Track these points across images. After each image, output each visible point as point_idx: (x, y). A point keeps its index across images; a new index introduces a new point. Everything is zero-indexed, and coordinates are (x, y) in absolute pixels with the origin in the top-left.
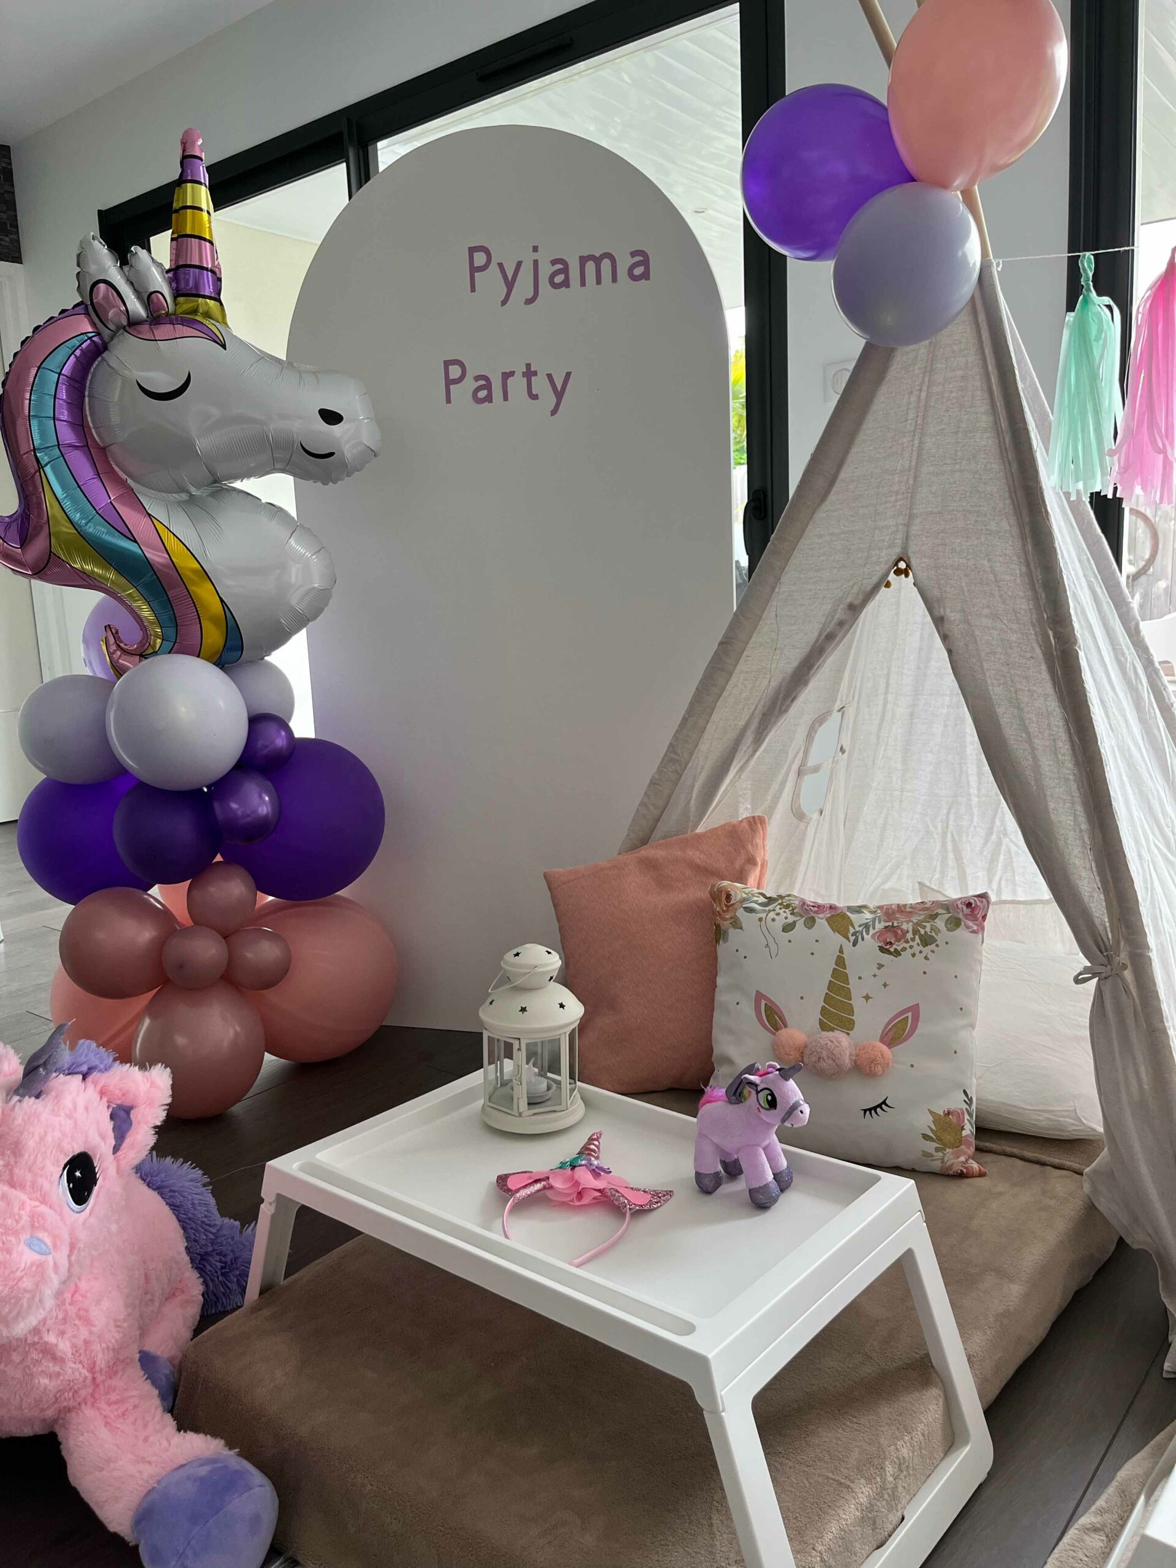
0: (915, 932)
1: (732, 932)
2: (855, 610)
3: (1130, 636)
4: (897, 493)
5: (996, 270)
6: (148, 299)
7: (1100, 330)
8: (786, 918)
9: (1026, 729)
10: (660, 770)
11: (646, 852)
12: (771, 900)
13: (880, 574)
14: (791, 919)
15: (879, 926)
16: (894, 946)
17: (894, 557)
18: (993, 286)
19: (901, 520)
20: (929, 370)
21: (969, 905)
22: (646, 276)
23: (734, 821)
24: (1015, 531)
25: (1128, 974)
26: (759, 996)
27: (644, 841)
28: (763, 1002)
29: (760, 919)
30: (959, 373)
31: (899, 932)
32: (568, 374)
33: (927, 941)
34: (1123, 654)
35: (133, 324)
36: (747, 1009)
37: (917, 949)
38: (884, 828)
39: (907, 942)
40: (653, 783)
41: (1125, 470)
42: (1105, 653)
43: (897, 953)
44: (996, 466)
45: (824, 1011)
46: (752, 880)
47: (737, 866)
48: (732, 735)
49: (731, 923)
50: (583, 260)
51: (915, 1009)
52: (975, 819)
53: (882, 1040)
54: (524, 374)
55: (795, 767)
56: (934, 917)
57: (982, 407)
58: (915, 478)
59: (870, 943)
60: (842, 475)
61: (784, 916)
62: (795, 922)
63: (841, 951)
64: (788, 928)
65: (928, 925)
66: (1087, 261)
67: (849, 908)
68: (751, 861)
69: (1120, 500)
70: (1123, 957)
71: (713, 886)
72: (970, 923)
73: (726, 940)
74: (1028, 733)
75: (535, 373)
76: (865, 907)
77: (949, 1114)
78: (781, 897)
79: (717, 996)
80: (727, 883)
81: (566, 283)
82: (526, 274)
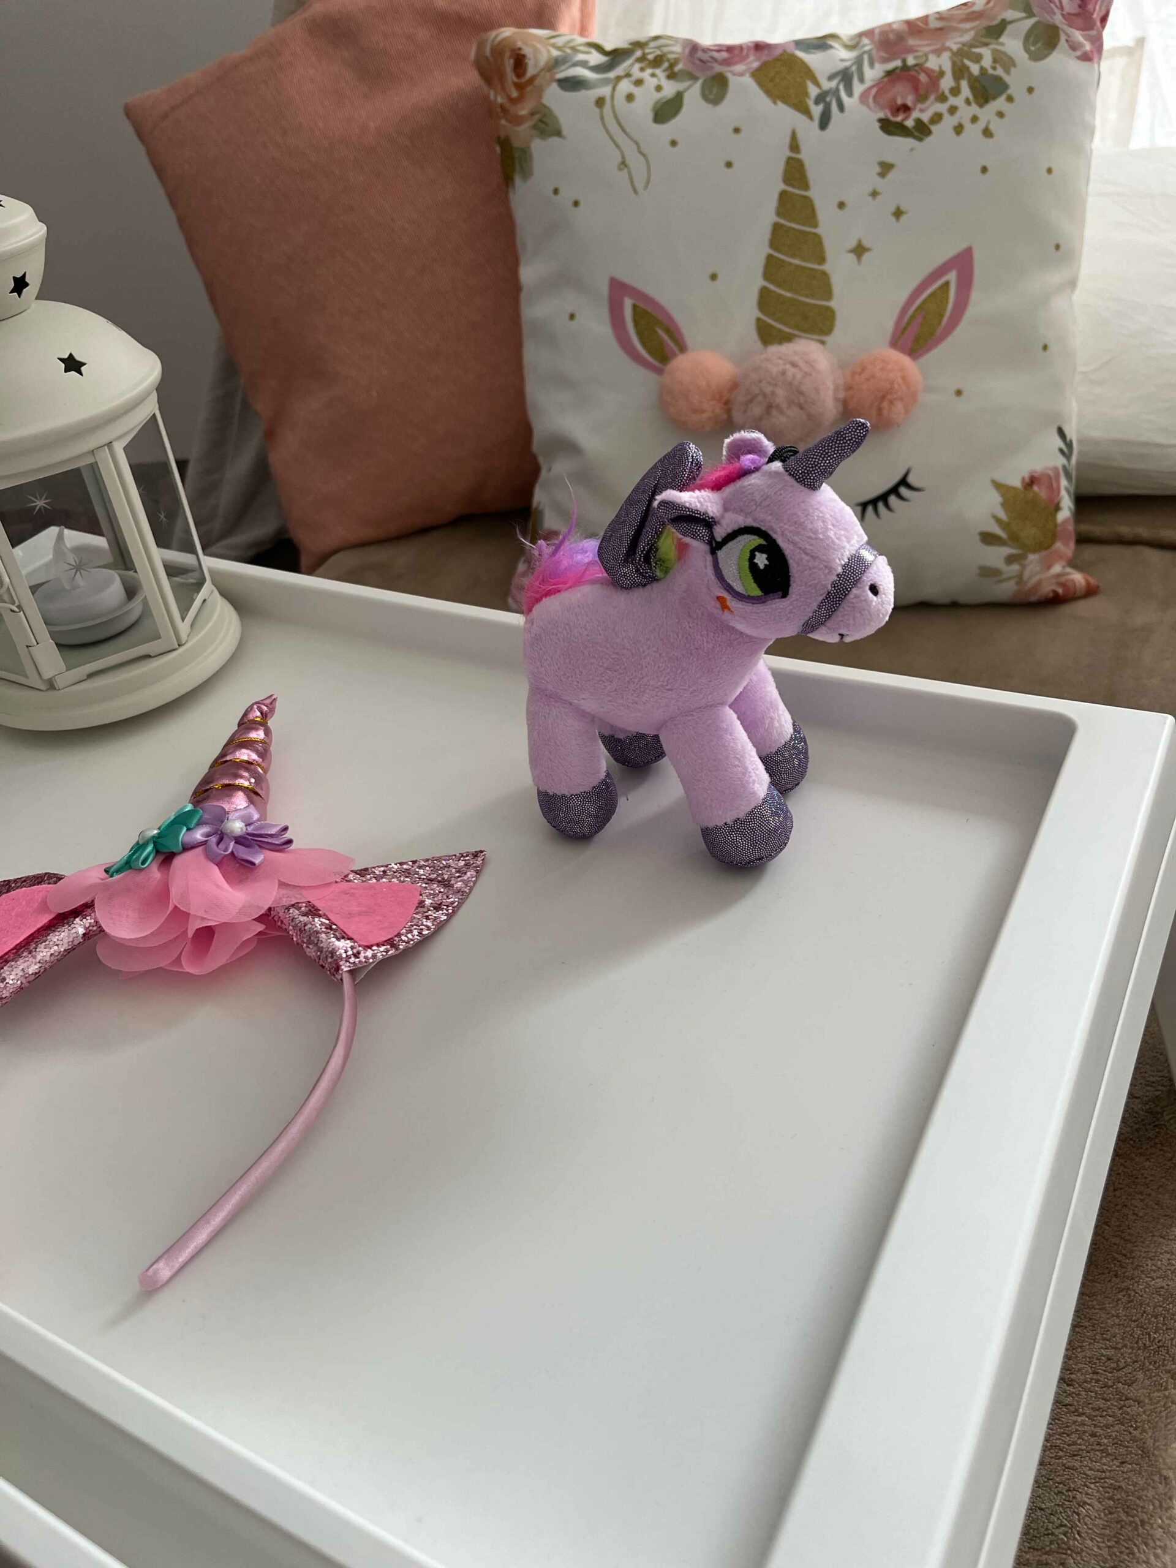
0: (960, 72)
1: (539, 148)
8: (659, 88)
12: (616, 56)
14: (670, 89)
15: (873, 73)
16: (915, 114)
26: (618, 289)
28: (628, 303)
29: (600, 102)
31: (923, 78)
33: (986, 89)
36: (595, 318)
37: (965, 113)
39: (942, 98)
43: (922, 131)
45: (765, 300)
49: (535, 127)
51: (963, 263)
53: (895, 343)
56: (997, 30)
59: (857, 115)
61: (655, 87)
62: (679, 98)
63: (794, 146)
64: (666, 111)
65: (986, 53)
67: (800, 44)
71: (481, 46)
72: (1078, 36)
73: (527, 174)
76: (833, 36)
77: (1032, 481)
78: (638, 45)
79: (534, 311)
80: (507, 32)
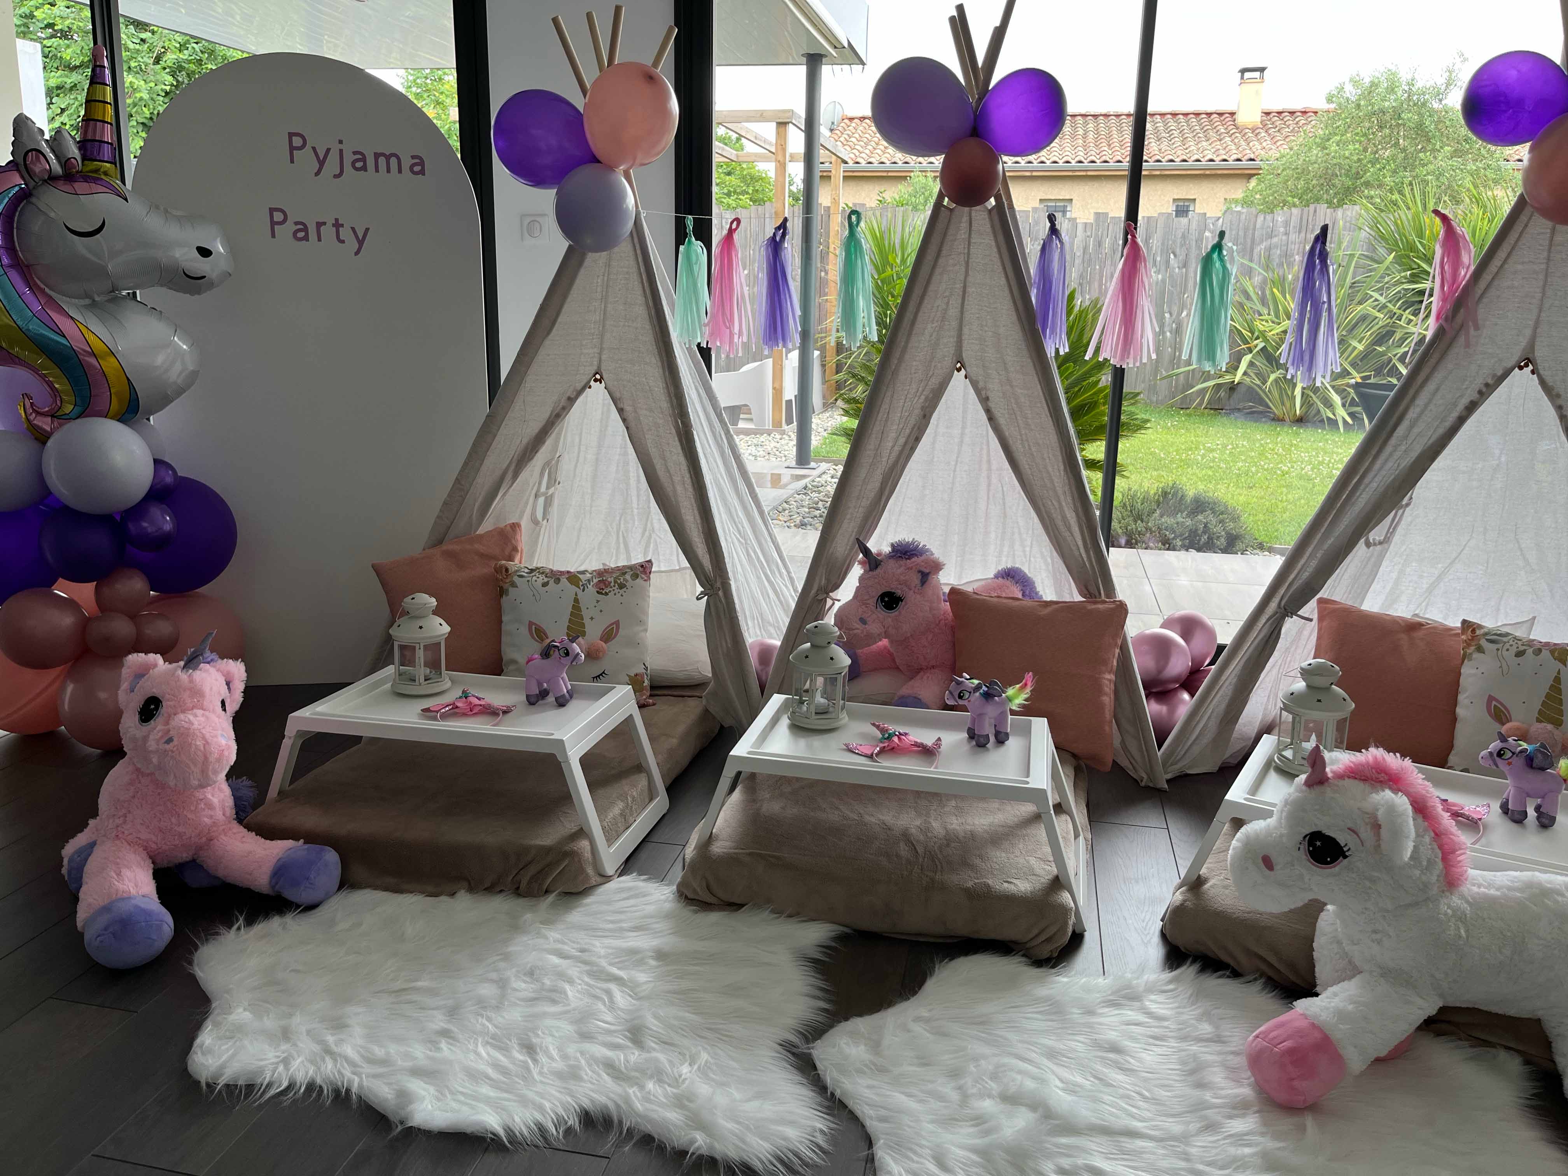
0: (615, 582)
1: (511, 589)
2: (572, 400)
4: (593, 334)
5: (643, 215)
6: (65, 163)
7: (697, 259)
9: (669, 471)
10: (449, 495)
11: (444, 547)
12: (532, 571)
13: (585, 381)
14: (546, 580)
15: (595, 581)
16: (605, 590)
17: (593, 372)
18: (642, 225)
19: (596, 350)
20: (608, 265)
21: (642, 566)
22: (422, 172)
23: (502, 525)
24: (659, 364)
25: (721, 593)
26: (531, 624)
27: (440, 542)
29: (528, 581)
30: (625, 270)
31: (607, 583)
32: (367, 230)
33: (622, 586)
35: (52, 179)
36: (524, 630)
37: (617, 591)
38: (580, 530)
39: (611, 588)
40: (445, 503)
41: (712, 334)
42: (705, 426)
43: (606, 594)
44: (648, 326)
45: (569, 627)
46: (517, 561)
47: (507, 553)
48: (498, 473)
49: (510, 585)
50: (377, 156)
51: (617, 623)
52: (636, 523)
53: (601, 640)
54: (333, 225)
55: (534, 492)
56: (624, 574)
57: (638, 291)
58: (603, 327)
59: (591, 589)
60: (559, 320)
61: (542, 579)
62: (548, 582)
63: (576, 595)
64: (545, 585)
65: (622, 579)
66: (690, 220)
67: (578, 572)
68: (515, 549)
69: (710, 349)
70: (718, 584)
71: (496, 564)
72: (643, 576)
73: (507, 595)
74: (670, 474)
75: (342, 225)
76: (586, 571)
77: (636, 675)
78: (537, 568)
79: (504, 627)
80: (503, 562)
81: (364, 168)
82: (333, 157)
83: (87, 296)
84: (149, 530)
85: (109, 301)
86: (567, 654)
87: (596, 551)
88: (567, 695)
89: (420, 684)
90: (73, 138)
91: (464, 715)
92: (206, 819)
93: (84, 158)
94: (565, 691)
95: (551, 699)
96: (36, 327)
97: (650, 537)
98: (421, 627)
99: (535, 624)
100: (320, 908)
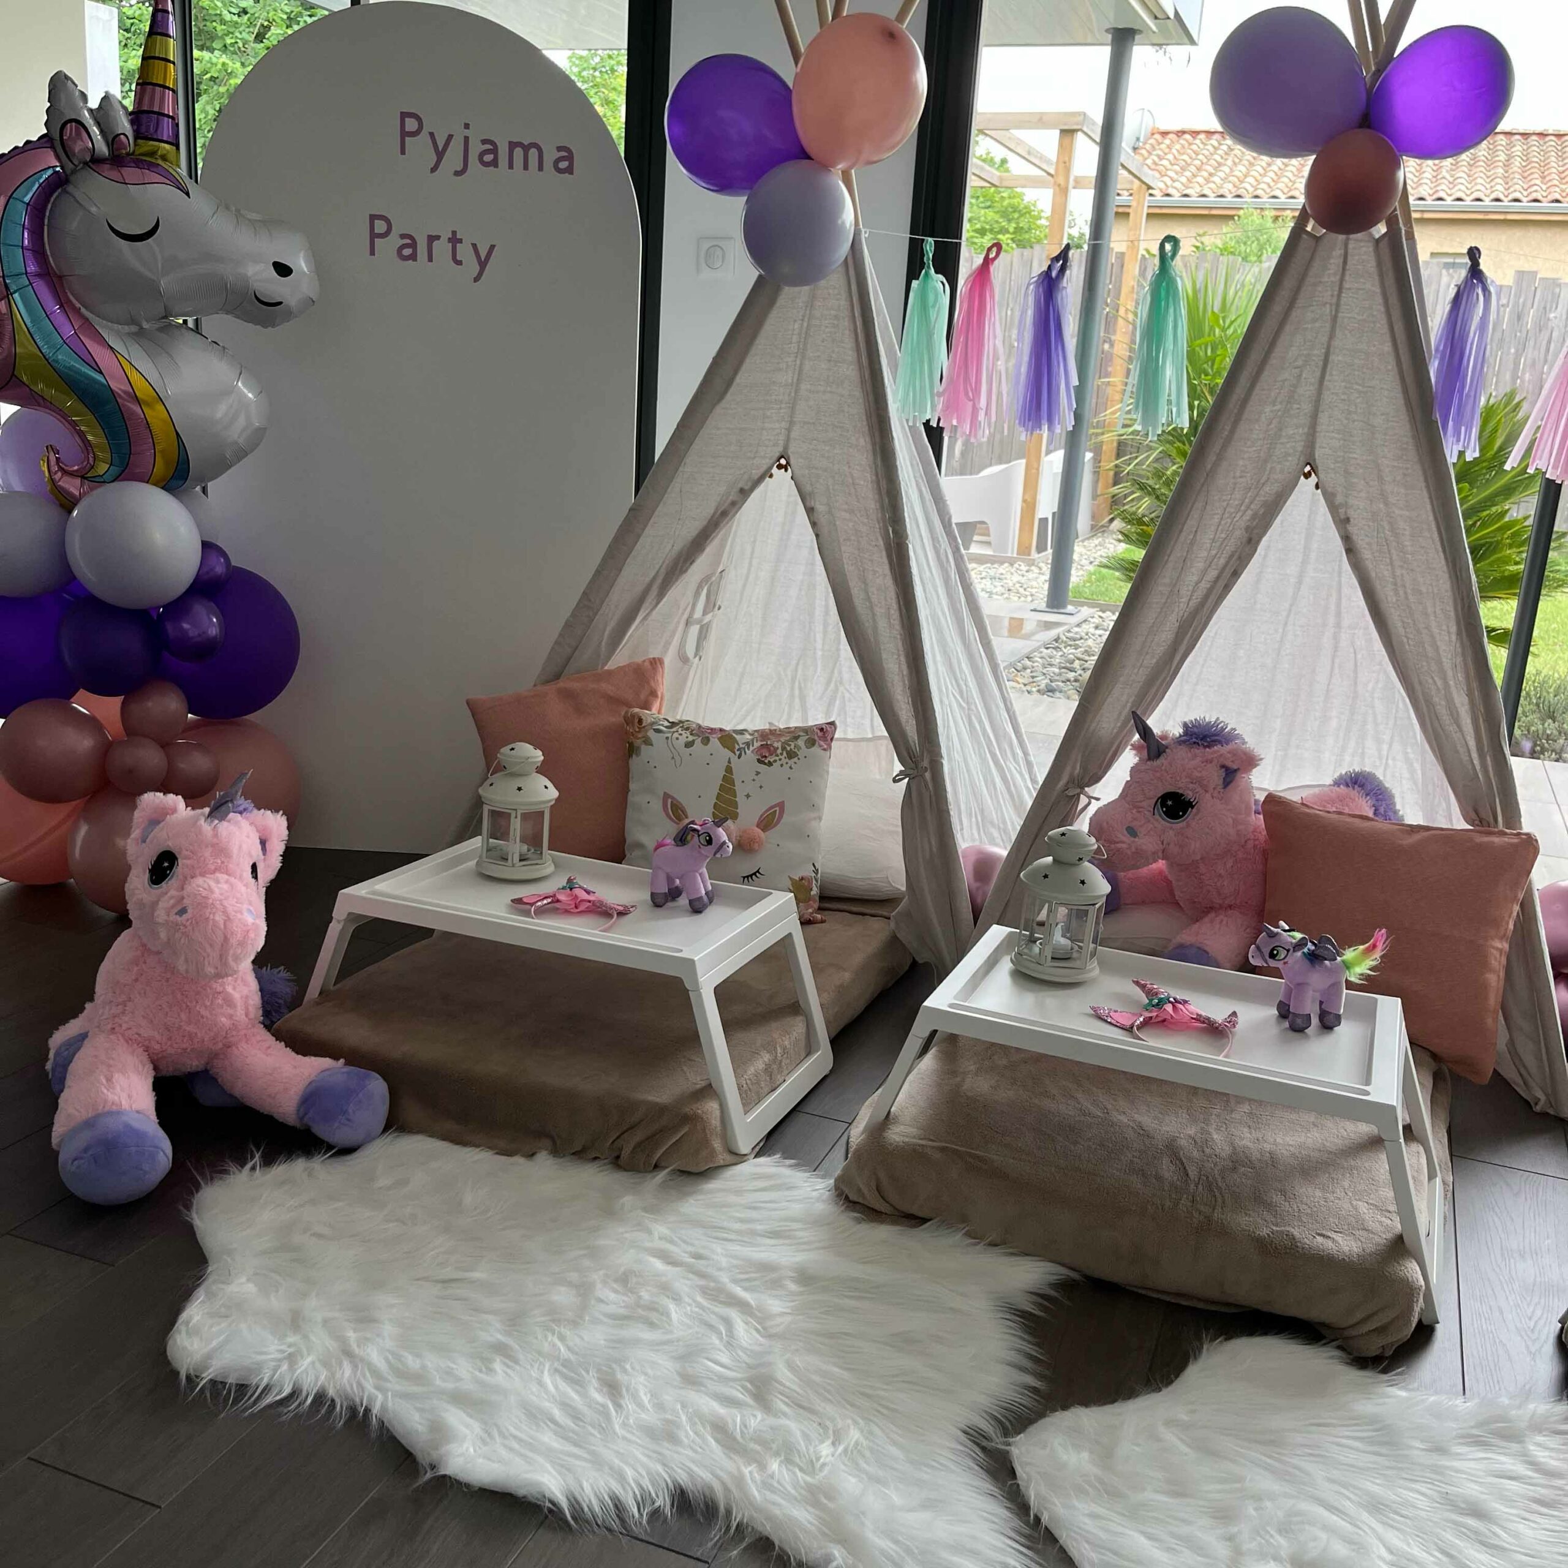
0: (784, 749)
1: (643, 747)
2: (744, 493)
3: (944, 527)
4: (781, 402)
5: (864, 236)
7: (936, 300)
9: (869, 599)
10: (573, 615)
11: (561, 684)
12: (673, 724)
13: (765, 467)
14: (691, 738)
15: (757, 744)
16: (768, 759)
17: (777, 455)
18: (862, 252)
19: (784, 425)
20: (810, 304)
21: (822, 730)
22: (569, 170)
23: (639, 659)
24: (869, 447)
25: (928, 775)
26: (666, 796)
27: (557, 677)
28: (669, 800)
29: (667, 738)
30: (833, 312)
31: (772, 748)
32: (492, 247)
33: (791, 755)
34: (939, 542)
36: (657, 805)
37: (784, 761)
38: (742, 675)
39: (777, 756)
40: (568, 625)
41: (947, 408)
42: (925, 541)
43: (770, 764)
44: (858, 393)
45: (715, 805)
46: (654, 710)
47: (642, 697)
48: (639, 589)
49: (643, 741)
50: (513, 145)
51: (781, 805)
52: (819, 669)
53: (758, 826)
54: (450, 240)
55: (686, 616)
56: (797, 738)
57: (849, 343)
58: (796, 392)
59: (750, 755)
60: (738, 380)
61: (686, 736)
62: (693, 741)
63: (729, 762)
64: (689, 745)
65: (793, 745)
66: (929, 244)
67: (734, 731)
68: (653, 694)
69: (942, 429)
70: (926, 763)
71: (627, 712)
72: (822, 743)
73: (638, 755)
74: (870, 602)
75: (460, 241)
76: (746, 730)
77: (802, 879)
78: (681, 722)
79: (630, 798)
80: (637, 710)
81: (495, 163)
82: (456, 147)
83: (133, 321)
84: (191, 634)
85: (161, 330)
86: (710, 842)
87: (762, 705)
88: (705, 899)
89: (513, 866)
90: (125, 108)
91: (567, 912)
92: (223, 1019)
93: (138, 135)
94: (703, 892)
95: (683, 901)
96: (65, 358)
97: (836, 690)
98: (519, 789)
99: (673, 798)
100: (356, 1155)
